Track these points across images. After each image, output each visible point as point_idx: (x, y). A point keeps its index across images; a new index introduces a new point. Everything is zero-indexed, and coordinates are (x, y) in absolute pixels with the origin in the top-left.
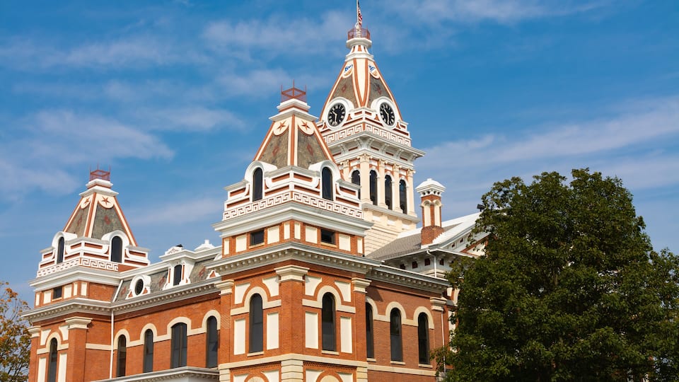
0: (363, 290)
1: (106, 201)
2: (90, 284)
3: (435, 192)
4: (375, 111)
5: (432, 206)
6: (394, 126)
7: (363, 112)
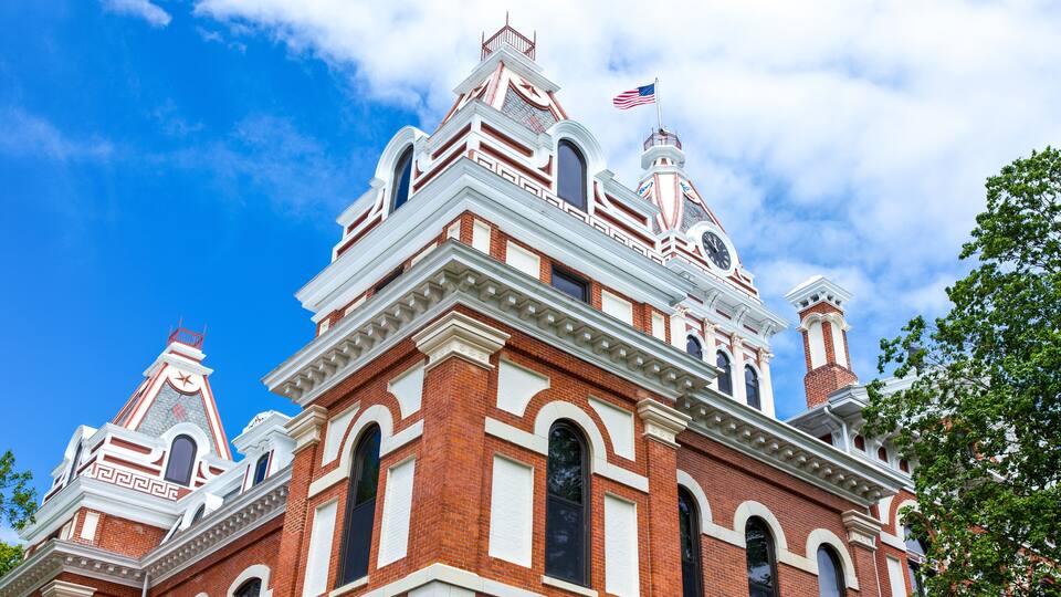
0: (670, 438)
1: (186, 380)
2: (106, 519)
3: (829, 298)
4: (693, 239)
5: (826, 325)
6: (731, 272)
7: (672, 238)
